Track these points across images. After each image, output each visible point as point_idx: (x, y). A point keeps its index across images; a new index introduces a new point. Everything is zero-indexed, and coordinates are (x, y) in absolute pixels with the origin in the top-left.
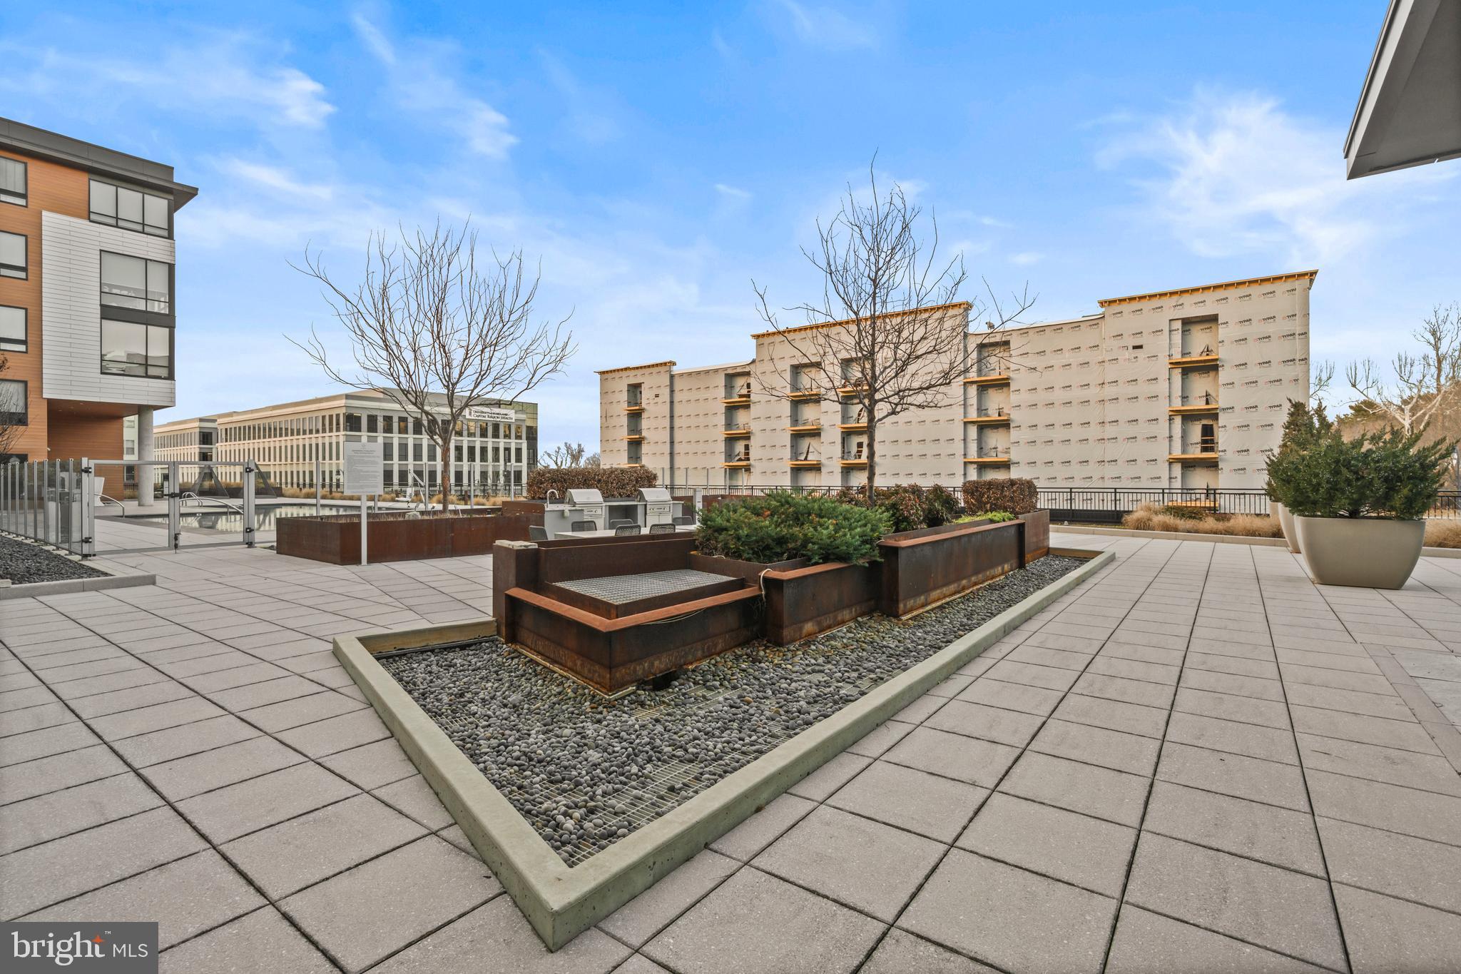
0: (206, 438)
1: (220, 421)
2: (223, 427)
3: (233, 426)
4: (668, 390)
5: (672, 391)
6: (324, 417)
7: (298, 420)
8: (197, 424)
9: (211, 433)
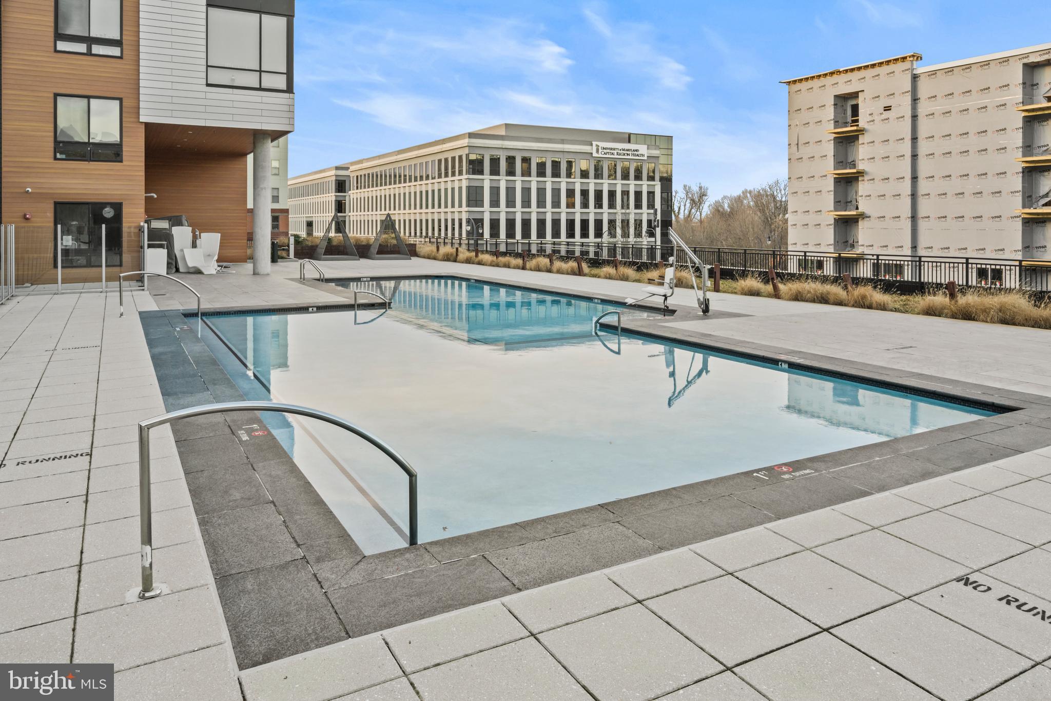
0: (341, 186)
1: (352, 168)
2: (355, 174)
3: (362, 173)
4: (908, 98)
5: (915, 100)
6: (440, 161)
7: (410, 166)
8: (333, 172)
9: (345, 181)
